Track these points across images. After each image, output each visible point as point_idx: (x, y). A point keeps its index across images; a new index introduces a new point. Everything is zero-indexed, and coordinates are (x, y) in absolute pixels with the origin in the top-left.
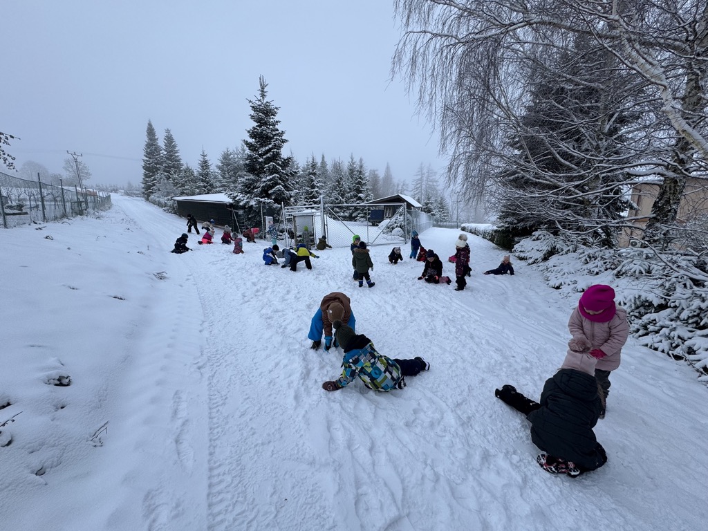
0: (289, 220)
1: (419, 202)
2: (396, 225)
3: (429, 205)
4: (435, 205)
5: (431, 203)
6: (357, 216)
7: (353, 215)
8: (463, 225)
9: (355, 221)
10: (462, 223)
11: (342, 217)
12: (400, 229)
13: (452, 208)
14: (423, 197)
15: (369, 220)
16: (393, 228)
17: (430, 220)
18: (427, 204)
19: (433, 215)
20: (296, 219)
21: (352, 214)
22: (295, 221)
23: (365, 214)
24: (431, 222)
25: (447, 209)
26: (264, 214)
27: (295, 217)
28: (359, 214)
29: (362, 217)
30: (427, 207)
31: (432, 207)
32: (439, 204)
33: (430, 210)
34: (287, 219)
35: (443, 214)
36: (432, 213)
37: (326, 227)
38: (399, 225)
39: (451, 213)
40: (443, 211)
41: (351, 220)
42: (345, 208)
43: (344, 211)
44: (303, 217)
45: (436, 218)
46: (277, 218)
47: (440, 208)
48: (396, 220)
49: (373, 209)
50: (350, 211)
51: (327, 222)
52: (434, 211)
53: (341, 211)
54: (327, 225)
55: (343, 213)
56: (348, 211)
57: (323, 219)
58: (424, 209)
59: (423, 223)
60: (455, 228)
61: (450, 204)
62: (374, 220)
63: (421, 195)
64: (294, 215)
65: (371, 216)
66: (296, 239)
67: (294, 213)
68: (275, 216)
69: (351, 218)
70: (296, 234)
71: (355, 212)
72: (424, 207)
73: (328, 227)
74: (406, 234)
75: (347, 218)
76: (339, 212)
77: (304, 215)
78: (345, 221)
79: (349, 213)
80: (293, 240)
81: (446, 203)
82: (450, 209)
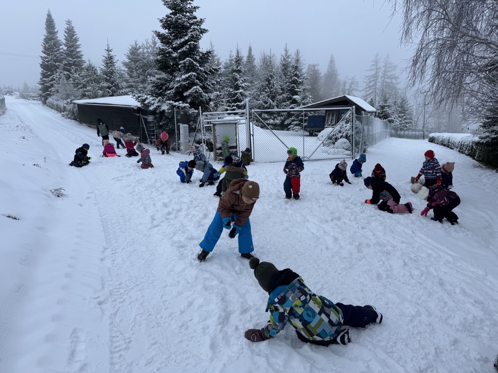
0: (208, 129)
1: (372, 105)
2: (340, 135)
3: (386, 109)
4: (393, 108)
5: (389, 106)
6: (290, 124)
7: (286, 123)
8: (431, 135)
9: (288, 130)
10: (431, 132)
11: (272, 125)
12: (345, 140)
13: (417, 113)
14: (377, 99)
15: (305, 129)
16: (336, 139)
17: (386, 128)
18: (383, 107)
19: (390, 121)
20: (217, 127)
21: (283, 121)
22: (214, 130)
23: (301, 121)
24: (389, 130)
25: (410, 114)
26: (178, 121)
27: (214, 125)
28: (293, 121)
29: (297, 125)
30: (382, 112)
31: (390, 112)
32: (399, 107)
33: (386, 115)
34: (206, 127)
35: (404, 120)
36: (390, 118)
37: (252, 137)
38: (344, 135)
39: (416, 119)
40: (405, 117)
41: (282, 129)
42: (276, 114)
43: (275, 117)
44: (225, 125)
45: (395, 125)
46: (193, 127)
47: (401, 112)
48: (341, 128)
49: (311, 115)
50: (282, 118)
51: (253, 132)
52: (392, 116)
53: (271, 118)
54: (253, 135)
55: (273, 120)
56: (279, 118)
57: (249, 127)
58: (379, 113)
59: (377, 132)
60: (421, 138)
61: (414, 108)
62: (312, 129)
63: (376, 96)
64: (214, 123)
65: (308, 123)
66: (216, 151)
67: (214, 120)
68: (191, 123)
69: (283, 127)
70: (215, 145)
71: (288, 118)
72: (379, 111)
73: (254, 137)
74: (354, 147)
75: (278, 126)
76: (269, 119)
77: (226, 122)
78: (276, 129)
79: (281, 120)
80: (212, 154)
81: (408, 106)
82: (415, 114)
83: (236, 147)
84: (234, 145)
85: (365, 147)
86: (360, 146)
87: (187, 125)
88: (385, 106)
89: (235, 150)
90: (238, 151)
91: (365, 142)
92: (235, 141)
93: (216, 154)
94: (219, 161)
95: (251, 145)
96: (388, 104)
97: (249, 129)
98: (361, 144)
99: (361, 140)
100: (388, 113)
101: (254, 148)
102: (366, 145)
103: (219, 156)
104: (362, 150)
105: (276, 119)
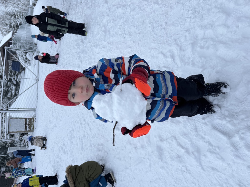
0: (12, 136)
1: (9, 32)
2: (24, 56)
3: (12, 25)
4: (12, 21)
5: (10, 23)
6: (16, 81)
7: (15, 83)
8: (31, 4)
9: (20, 82)
10: (29, 4)
11: (16, 91)
13: (17, 8)
14: (5, 28)
15: (20, 73)
16: (26, 59)
17: (24, 28)
18: (11, 27)
19: (20, 24)
20: (11, 131)
21: (14, 85)
22: (13, 132)
23: (14, 74)
24: (26, 27)
25: (17, 12)
27: (9, 132)
28: (14, 79)
29: (17, 77)
30: (14, 27)
31: (14, 23)
32: (12, 17)
33: (16, 26)
34: (10, 138)
35: (21, 16)
36: (18, 24)
37: (20, 109)
38: (24, 54)
39: (21, 9)
40: (19, 16)
41: (19, 85)
42: (9, 88)
43: (11, 89)
44: (10, 126)
45: (23, 22)
46: (9, 145)
47: (15, 17)
48: (20, 55)
49: (11, 68)
50: (12, 85)
51: (16, 108)
52: (17, 22)
53: (11, 92)
54: (19, 109)
55: (12, 90)
56: (11, 87)
57: (12, 111)
58: (15, 29)
59: (25, 34)
60: (33, 10)
61: (13, 8)
62: (20, 69)
63: (3, 28)
64: (7, 132)
65: (17, 71)
66: (28, 131)
67: (6, 133)
68: (7, 146)
69: (17, 85)
70: (24, 132)
71: (12, 82)
72: (13, 29)
73: (19, 108)
74: (32, 51)
75: (17, 88)
76: (11, 93)
77: (8, 125)
78: (19, 89)
79: (13, 86)
80: (29, 133)
81: (12, 12)
82: (17, 9)
83: (26, 119)
84: (24, 120)
85: (33, 44)
86: (32, 47)
87: (9, 148)
88: (10, 25)
89: (27, 120)
90: (29, 118)
91: (30, 43)
92: (21, 120)
93: (29, 131)
94: (34, 129)
95: (25, 110)
96: (9, 23)
97: (14, 111)
98: (31, 46)
99: (28, 46)
100: (15, 24)
101: (27, 108)
102: (32, 43)
103: (31, 129)
104: (35, 45)
105: (12, 89)
